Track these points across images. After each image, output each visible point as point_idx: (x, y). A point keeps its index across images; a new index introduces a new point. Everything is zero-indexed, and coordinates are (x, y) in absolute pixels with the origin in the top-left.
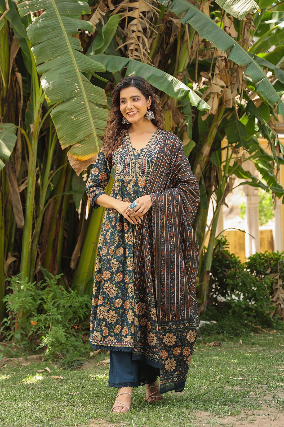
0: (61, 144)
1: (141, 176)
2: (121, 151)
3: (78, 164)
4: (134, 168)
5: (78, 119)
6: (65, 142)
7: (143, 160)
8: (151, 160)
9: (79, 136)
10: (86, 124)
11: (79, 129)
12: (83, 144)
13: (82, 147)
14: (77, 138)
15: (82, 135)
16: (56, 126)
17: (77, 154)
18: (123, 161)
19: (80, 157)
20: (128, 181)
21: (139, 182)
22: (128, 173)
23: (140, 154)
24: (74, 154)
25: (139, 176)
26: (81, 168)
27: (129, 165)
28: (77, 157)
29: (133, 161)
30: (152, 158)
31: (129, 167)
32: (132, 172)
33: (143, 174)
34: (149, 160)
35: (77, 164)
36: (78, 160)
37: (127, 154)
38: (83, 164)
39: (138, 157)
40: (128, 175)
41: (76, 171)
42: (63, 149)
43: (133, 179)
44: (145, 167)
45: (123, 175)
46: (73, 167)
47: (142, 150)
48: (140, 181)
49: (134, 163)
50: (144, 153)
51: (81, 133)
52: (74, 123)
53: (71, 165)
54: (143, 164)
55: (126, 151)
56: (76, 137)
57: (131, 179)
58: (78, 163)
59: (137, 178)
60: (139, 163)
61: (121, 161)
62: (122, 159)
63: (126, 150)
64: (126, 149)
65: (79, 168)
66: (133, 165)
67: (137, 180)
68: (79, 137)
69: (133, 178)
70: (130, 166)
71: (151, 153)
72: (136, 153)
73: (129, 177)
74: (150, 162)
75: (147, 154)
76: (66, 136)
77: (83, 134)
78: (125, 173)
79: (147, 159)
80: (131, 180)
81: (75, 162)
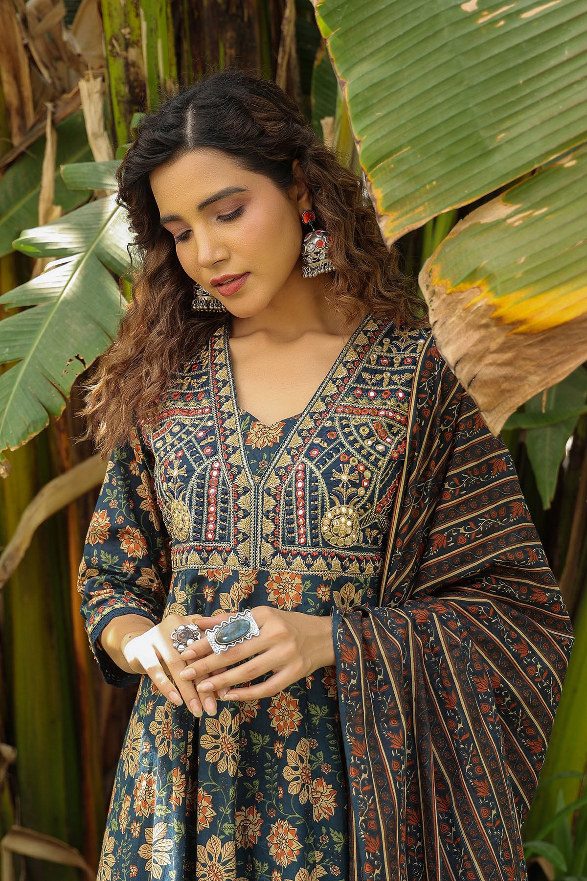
0: (379, 207)
1: (284, 556)
2: (188, 433)
3: (501, 350)
4: (246, 514)
5: (508, 16)
6: (409, 189)
7: (293, 473)
8: (327, 475)
9: (510, 141)
10: (567, 54)
11: (516, 88)
12: (536, 206)
13: (529, 224)
14: (497, 157)
15: (535, 136)
16: (347, 71)
17: (490, 277)
18: (193, 481)
19: (514, 297)
20: (221, 578)
21: (275, 586)
22: (222, 538)
23: (276, 447)
24: (473, 276)
25: (274, 555)
26: (521, 379)
27: (225, 502)
28: (493, 300)
29: (241, 481)
30: (336, 465)
31: (224, 510)
32: (240, 537)
33: (292, 542)
34: (318, 473)
35: (487, 352)
36: (499, 321)
37: (213, 445)
38: (536, 351)
39: (270, 460)
40: (220, 552)
41: (480, 398)
42: (389, 243)
43: (242, 570)
44: (301, 512)
45: (199, 552)
46: (462, 375)
47: (288, 424)
48: (279, 580)
49: (246, 491)
50: (296, 441)
51: (533, 118)
52: (477, 50)
53: (449, 354)
54: (288, 494)
55: (210, 431)
56: (487, 154)
57: (236, 572)
58: (494, 346)
59: (264, 564)
60: (273, 491)
61: (186, 480)
62: (190, 471)
63: (210, 424)
64: (211, 418)
65: (506, 378)
66: (243, 502)
67: (262, 577)
68: (509, 150)
69: (246, 563)
70: (231, 506)
71: (330, 442)
72: (256, 442)
73: (225, 560)
74: (322, 484)
75: (313, 446)
76: (411, 142)
77: (547, 130)
78: (207, 540)
79: (312, 472)
80: (234, 577)
81: (476, 336)
